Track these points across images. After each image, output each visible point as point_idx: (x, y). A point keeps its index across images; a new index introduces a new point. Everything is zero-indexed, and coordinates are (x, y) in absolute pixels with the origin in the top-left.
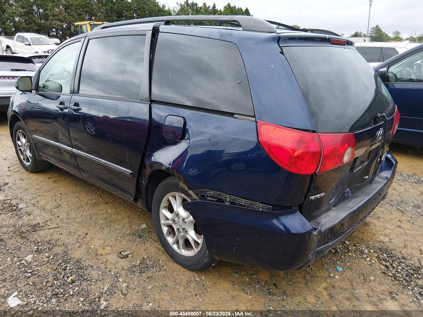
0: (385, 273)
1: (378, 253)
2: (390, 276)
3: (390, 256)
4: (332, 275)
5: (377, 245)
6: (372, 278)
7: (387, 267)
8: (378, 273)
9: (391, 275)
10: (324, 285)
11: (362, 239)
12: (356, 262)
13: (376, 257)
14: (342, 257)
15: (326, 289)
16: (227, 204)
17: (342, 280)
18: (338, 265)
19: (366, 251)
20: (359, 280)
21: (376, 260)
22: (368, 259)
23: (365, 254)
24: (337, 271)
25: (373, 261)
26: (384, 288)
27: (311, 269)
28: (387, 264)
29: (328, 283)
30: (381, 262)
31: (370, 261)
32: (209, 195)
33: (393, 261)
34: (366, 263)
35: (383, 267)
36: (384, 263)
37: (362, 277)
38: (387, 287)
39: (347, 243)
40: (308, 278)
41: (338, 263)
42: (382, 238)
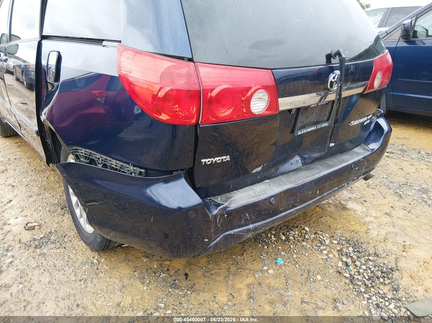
0: (340, 273)
1: (342, 245)
2: (345, 277)
3: (358, 251)
4: (265, 268)
5: (347, 235)
6: (319, 277)
7: (347, 265)
8: (331, 271)
9: (348, 276)
10: (250, 280)
11: (330, 226)
12: (307, 254)
13: (338, 251)
14: (292, 247)
15: (249, 286)
16: (100, 166)
17: (276, 276)
18: (282, 256)
19: (327, 242)
20: (299, 279)
21: (336, 254)
22: (325, 252)
23: (325, 245)
24: (276, 263)
25: (331, 255)
26: (329, 292)
27: (243, 259)
28: (348, 261)
29: (255, 278)
30: (341, 257)
31: (327, 255)
32: (81, 154)
33: (358, 257)
34: (320, 257)
35: (340, 264)
36: (345, 259)
37: (305, 275)
38: (335, 292)
39: (307, 229)
40: (233, 269)
41: (283, 253)
42: (357, 227)
